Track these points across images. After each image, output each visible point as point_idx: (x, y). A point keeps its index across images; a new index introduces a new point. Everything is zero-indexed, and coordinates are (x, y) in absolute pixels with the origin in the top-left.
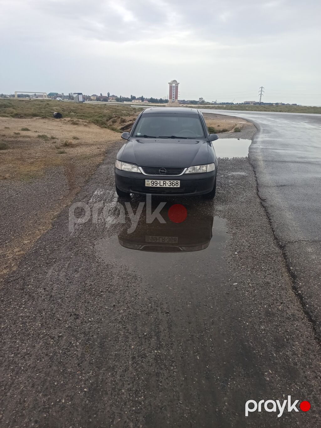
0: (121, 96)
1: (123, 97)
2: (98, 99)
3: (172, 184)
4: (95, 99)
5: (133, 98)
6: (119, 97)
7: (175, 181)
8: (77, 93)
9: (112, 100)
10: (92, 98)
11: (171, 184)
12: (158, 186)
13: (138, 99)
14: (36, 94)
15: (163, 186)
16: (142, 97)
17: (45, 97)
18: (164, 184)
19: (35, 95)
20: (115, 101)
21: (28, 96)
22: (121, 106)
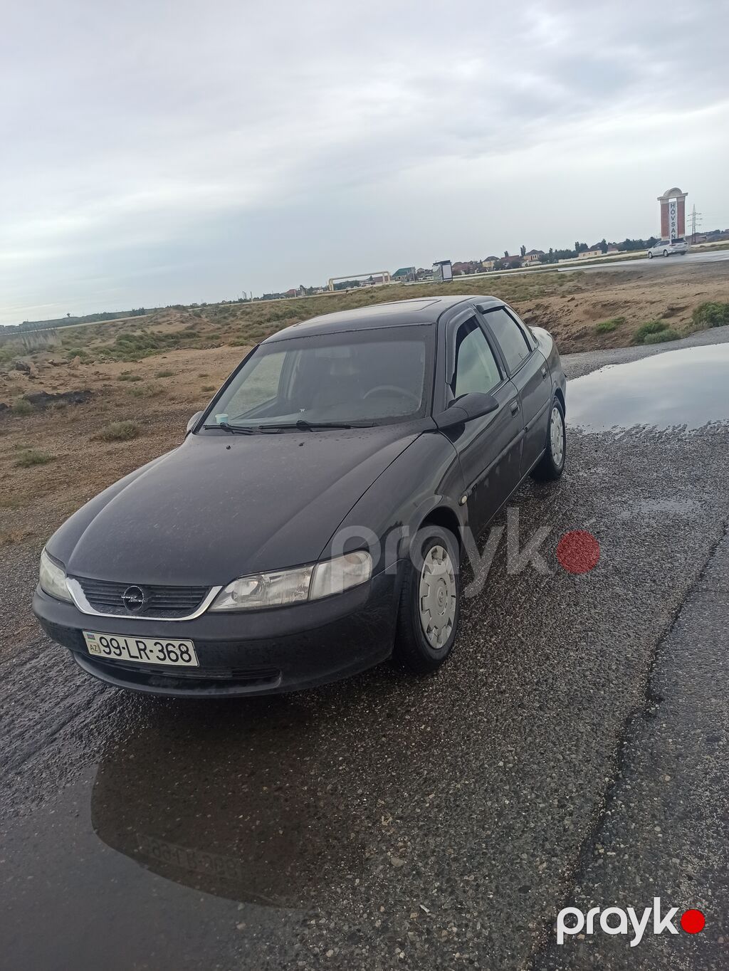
0: (551, 249)
1: (556, 251)
2: (499, 265)
3: (169, 652)
4: (493, 265)
5: (582, 248)
6: (546, 251)
7: (177, 643)
8: (439, 263)
9: (532, 261)
10: (486, 265)
11: (165, 650)
12: (125, 656)
13: (594, 248)
14: (373, 276)
15: (140, 660)
16: (604, 241)
17: (387, 280)
18: (142, 652)
19: (371, 279)
20: (538, 262)
21: (357, 283)
22: (532, 274)
